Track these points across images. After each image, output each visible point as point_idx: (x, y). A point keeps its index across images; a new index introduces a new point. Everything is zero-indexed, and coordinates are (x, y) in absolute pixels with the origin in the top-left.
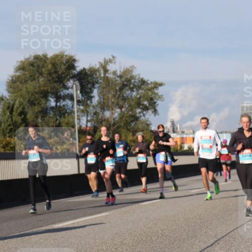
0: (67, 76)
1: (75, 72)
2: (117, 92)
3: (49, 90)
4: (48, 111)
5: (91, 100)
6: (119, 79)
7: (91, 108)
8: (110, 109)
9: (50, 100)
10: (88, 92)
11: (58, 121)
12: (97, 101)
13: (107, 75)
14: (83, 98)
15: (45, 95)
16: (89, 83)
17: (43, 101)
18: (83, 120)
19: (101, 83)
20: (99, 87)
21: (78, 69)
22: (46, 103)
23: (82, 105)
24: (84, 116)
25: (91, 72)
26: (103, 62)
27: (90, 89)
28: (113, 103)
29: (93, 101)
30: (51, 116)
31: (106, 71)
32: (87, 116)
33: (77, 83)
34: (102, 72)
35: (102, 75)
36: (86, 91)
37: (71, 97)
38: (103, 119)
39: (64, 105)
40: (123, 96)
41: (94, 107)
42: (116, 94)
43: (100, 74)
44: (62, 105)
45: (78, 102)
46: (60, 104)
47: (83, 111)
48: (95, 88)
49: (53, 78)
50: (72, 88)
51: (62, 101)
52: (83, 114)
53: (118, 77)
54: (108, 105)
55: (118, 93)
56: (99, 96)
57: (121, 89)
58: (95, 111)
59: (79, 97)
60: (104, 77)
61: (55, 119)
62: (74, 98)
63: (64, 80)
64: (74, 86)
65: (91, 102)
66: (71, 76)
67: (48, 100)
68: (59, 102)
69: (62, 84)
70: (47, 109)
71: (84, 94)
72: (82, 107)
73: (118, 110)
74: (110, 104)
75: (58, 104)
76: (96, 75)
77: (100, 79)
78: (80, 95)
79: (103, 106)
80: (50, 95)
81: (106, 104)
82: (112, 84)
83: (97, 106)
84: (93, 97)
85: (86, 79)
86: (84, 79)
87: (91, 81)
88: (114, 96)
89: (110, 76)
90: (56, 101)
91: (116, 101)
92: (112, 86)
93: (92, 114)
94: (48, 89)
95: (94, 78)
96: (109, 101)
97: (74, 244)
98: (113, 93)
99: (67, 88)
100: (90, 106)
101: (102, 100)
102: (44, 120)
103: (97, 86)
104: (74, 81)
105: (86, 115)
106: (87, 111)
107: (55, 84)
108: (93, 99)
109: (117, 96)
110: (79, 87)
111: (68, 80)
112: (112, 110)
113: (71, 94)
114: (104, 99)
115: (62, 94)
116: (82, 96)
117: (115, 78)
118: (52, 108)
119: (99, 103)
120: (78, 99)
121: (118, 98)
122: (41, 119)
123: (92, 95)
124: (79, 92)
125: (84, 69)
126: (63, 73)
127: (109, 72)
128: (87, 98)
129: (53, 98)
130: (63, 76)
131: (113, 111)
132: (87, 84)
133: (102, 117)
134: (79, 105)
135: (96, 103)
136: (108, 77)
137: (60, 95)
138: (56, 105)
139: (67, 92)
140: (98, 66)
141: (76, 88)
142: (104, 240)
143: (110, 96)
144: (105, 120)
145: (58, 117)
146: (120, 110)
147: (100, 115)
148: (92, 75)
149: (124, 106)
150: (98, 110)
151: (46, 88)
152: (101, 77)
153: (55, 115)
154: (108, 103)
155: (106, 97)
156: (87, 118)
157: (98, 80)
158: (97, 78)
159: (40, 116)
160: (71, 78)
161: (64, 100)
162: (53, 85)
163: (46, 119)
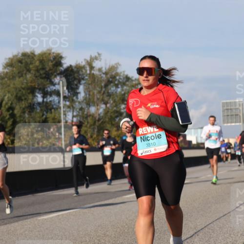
0: (55, 72)
1: (61, 68)
2: (102, 88)
3: (37, 86)
4: (35, 107)
5: (77, 96)
6: (104, 76)
7: (77, 103)
8: (96, 104)
9: (37, 96)
10: (74, 89)
11: (44, 117)
12: (83, 97)
13: (93, 72)
14: (69, 94)
15: (32, 91)
16: (75, 79)
17: (30, 97)
18: (69, 115)
19: (87, 79)
20: (85, 83)
21: (65, 66)
22: (33, 99)
23: (68, 101)
24: (70, 111)
25: (77, 69)
26: (88, 59)
27: (76, 85)
28: (98, 99)
29: (79, 97)
30: (38, 111)
31: (92, 68)
32: (73, 112)
33: (64, 79)
34: (88, 68)
35: (88, 72)
36: (72, 88)
37: (58, 93)
39: (50, 101)
40: (108, 93)
41: (79, 102)
42: (101, 90)
43: (86, 71)
44: (48, 100)
45: (65, 97)
47: (69, 107)
48: (80, 84)
49: (41, 74)
50: (59, 84)
51: (49, 97)
52: (69, 109)
53: (104, 74)
54: (93, 101)
55: (104, 89)
56: (85, 92)
57: (106, 86)
58: (80, 107)
59: (65, 93)
60: (89, 74)
61: (41, 114)
62: (60, 94)
63: (51, 76)
64: (61, 82)
65: (77, 98)
66: (58, 72)
67: (35, 96)
68: (46, 97)
69: (49, 80)
70: (34, 105)
71: (70, 90)
72: (68, 103)
73: (103, 106)
75: (45, 100)
76: (82, 71)
77: (86, 76)
78: (66, 91)
79: (89, 102)
80: (37, 91)
82: (98, 80)
83: (83, 102)
84: (79, 93)
85: (73, 76)
86: (70, 75)
87: (77, 77)
88: (100, 92)
89: (96, 72)
90: (43, 97)
91: (101, 97)
92: (97, 82)
93: (78, 110)
94: (35, 85)
95: (80, 75)
96: (94, 96)
97: (59, 236)
98: (98, 89)
99: (54, 85)
100: (76, 102)
101: (88, 96)
102: (31, 115)
103: (83, 82)
104: (61, 77)
105: (72, 110)
106: (73, 106)
107: (43, 80)
108: (79, 95)
109: (102, 92)
110: (65, 84)
111: (55, 76)
112: (98, 105)
113: (58, 90)
114: (89, 95)
115: (49, 90)
116: (69, 92)
117: (100, 75)
118: (39, 104)
119: (85, 99)
120: (64, 95)
121: (103, 94)
122: (28, 114)
123: (78, 91)
124: (65, 88)
125: (71, 65)
126: (50, 70)
127: (95, 69)
128: (73, 94)
129: (40, 94)
130: (50, 72)
131: (99, 107)
132: (73, 81)
133: (87, 113)
134: (66, 101)
135: (82, 99)
136: (93, 74)
137: (47, 91)
138: (43, 101)
139: (54, 88)
140: (84, 63)
141: (63, 84)
142: (87, 232)
143: (96, 92)
144: (90, 115)
145: (45, 112)
146: (105, 106)
147: (86, 111)
148: (78, 72)
149: (109, 102)
150: (84, 106)
151: (33, 84)
152: (87, 74)
153: (41, 110)
154: (94, 99)
155: (91, 93)
156: (73, 113)
157: (84, 77)
158: (83, 74)
159: (27, 112)
160: (58, 74)
161: (51, 96)
162: (40, 81)
163: (33, 114)
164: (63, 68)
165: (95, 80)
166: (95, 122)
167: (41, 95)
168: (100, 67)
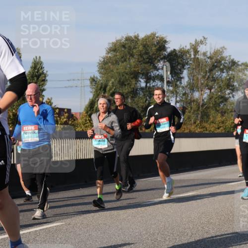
0: (158, 57)
1: (165, 53)
2: (206, 73)
3: (140, 71)
4: (138, 92)
5: (181, 81)
6: (209, 60)
7: (181, 88)
8: (200, 90)
9: (140, 81)
10: (178, 73)
11: (147, 102)
12: (187, 82)
13: (197, 56)
14: (173, 79)
15: (135, 76)
16: (179, 64)
17: (134, 82)
18: (172, 100)
19: (191, 64)
20: (189, 68)
21: (169, 50)
22: (136, 84)
23: (171, 86)
24: (173, 96)
25: (181, 53)
26: (194, 43)
27: (180, 70)
28: (202, 84)
29: (183, 82)
30: (141, 96)
31: (196, 52)
32: (176, 96)
33: (168, 64)
34: (192, 53)
35: (193, 56)
36: (176, 72)
37: (161, 78)
38: (192, 100)
39: (153, 86)
40: (213, 77)
41: (183, 87)
42: (206, 75)
43: (190, 56)
44: (151, 86)
45: (168, 82)
46: (150, 85)
47: (172, 92)
48: (185, 69)
49: (144, 59)
50: (162, 69)
51: (152, 82)
52: (172, 95)
53: (208, 58)
54: (197, 86)
55: (208, 74)
56: (189, 77)
57: (211, 70)
58: (184, 92)
59: (169, 78)
60: (194, 58)
61: (145, 100)
62: (164, 78)
63: (154, 61)
64: (165, 66)
65: (181, 83)
66: (162, 56)
67: (137, 81)
68: (149, 82)
69: (152, 65)
70: (137, 90)
71: (173, 75)
72: (171, 88)
73: (208, 91)
74: (199, 85)
75: (148, 85)
76: (186, 56)
77: (190, 60)
78: (170, 76)
79: (192, 87)
80: (141, 76)
81: (196, 85)
82: (202, 65)
83: (186, 87)
84: (183, 78)
85: (176, 60)
86: (174, 60)
87: (181, 62)
88: (204, 77)
89: (200, 57)
90: (147, 82)
91: (206, 82)
92: (202, 67)
93: (181, 95)
94: (138, 70)
95: (184, 59)
96: (198, 82)
97: (162, 222)
98: (202, 73)
99: (157, 69)
100: (180, 87)
101: (192, 81)
102: (134, 100)
103: (187, 67)
104: (164, 62)
105: (175, 95)
106: (176, 92)
107: (146, 65)
108: (183, 80)
109: (207, 77)
110: (169, 69)
111: (159, 61)
112: (202, 91)
113: (161, 75)
114: (193, 80)
115: (152, 75)
116: (172, 77)
117: (205, 59)
118: (142, 89)
119: (189, 84)
120: (168, 79)
121: (207, 79)
122: (131, 99)
123: (182, 76)
124: (169, 73)
125: (174, 50)
126: (153, 54)
127: (199, 53)
128: (176, 79)
129: (143, 79)
130: (154, 57)
131: (202, 92)
132: (178, 65)
133: (191, 98)
134: (169, 86)
135: (186, 83)
136: (198, 58)
137: (150, 76)
138: (146, 85)
139: (158, 73)
140: (188, 47)
141: (166, 69)
142: (190, 219)
143: (200, 77)
144: (194, 101)
145: (148, 98)
146: (209, 91)
147: (189, 96)
148: (182, 56)
149: (213, 87)
150: (188, 91)
151: (137, 69)
152: (191, 59)
153: (144, 95)
154: (198, 84)
155: (195, 79)
156: (176, 98)
157: (188, 62)
158: (187, 59)
159: (130, 97)
160: (162, 59)
161: (154, 81)
162: (143, 66)
163: (136, 99)
164: (167, 52)
165: (199, 65)
166: (199, 108)
167: (145, 80)
168: (205, 51)
